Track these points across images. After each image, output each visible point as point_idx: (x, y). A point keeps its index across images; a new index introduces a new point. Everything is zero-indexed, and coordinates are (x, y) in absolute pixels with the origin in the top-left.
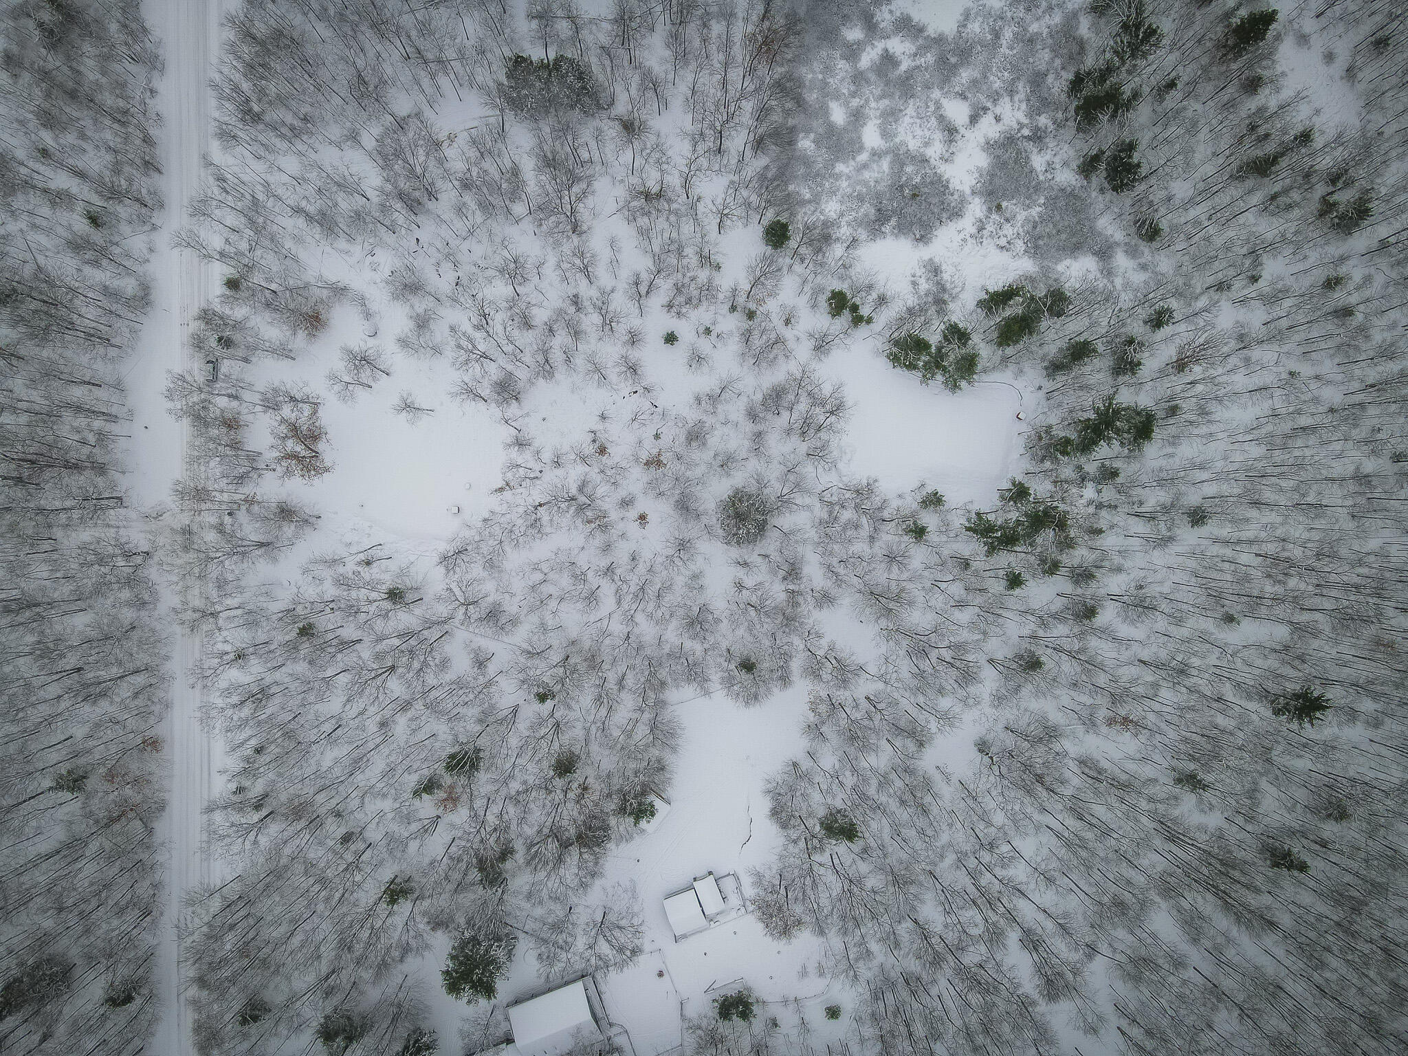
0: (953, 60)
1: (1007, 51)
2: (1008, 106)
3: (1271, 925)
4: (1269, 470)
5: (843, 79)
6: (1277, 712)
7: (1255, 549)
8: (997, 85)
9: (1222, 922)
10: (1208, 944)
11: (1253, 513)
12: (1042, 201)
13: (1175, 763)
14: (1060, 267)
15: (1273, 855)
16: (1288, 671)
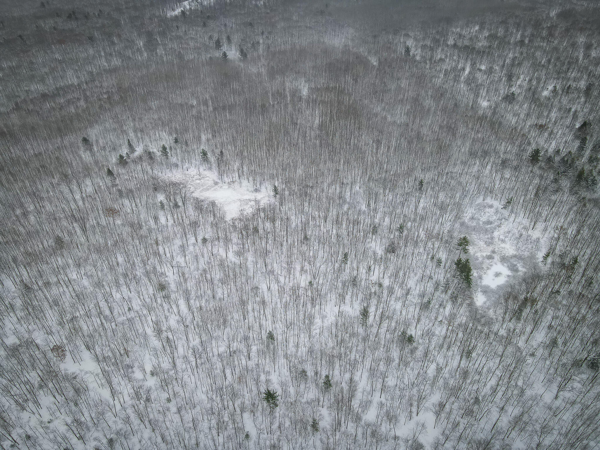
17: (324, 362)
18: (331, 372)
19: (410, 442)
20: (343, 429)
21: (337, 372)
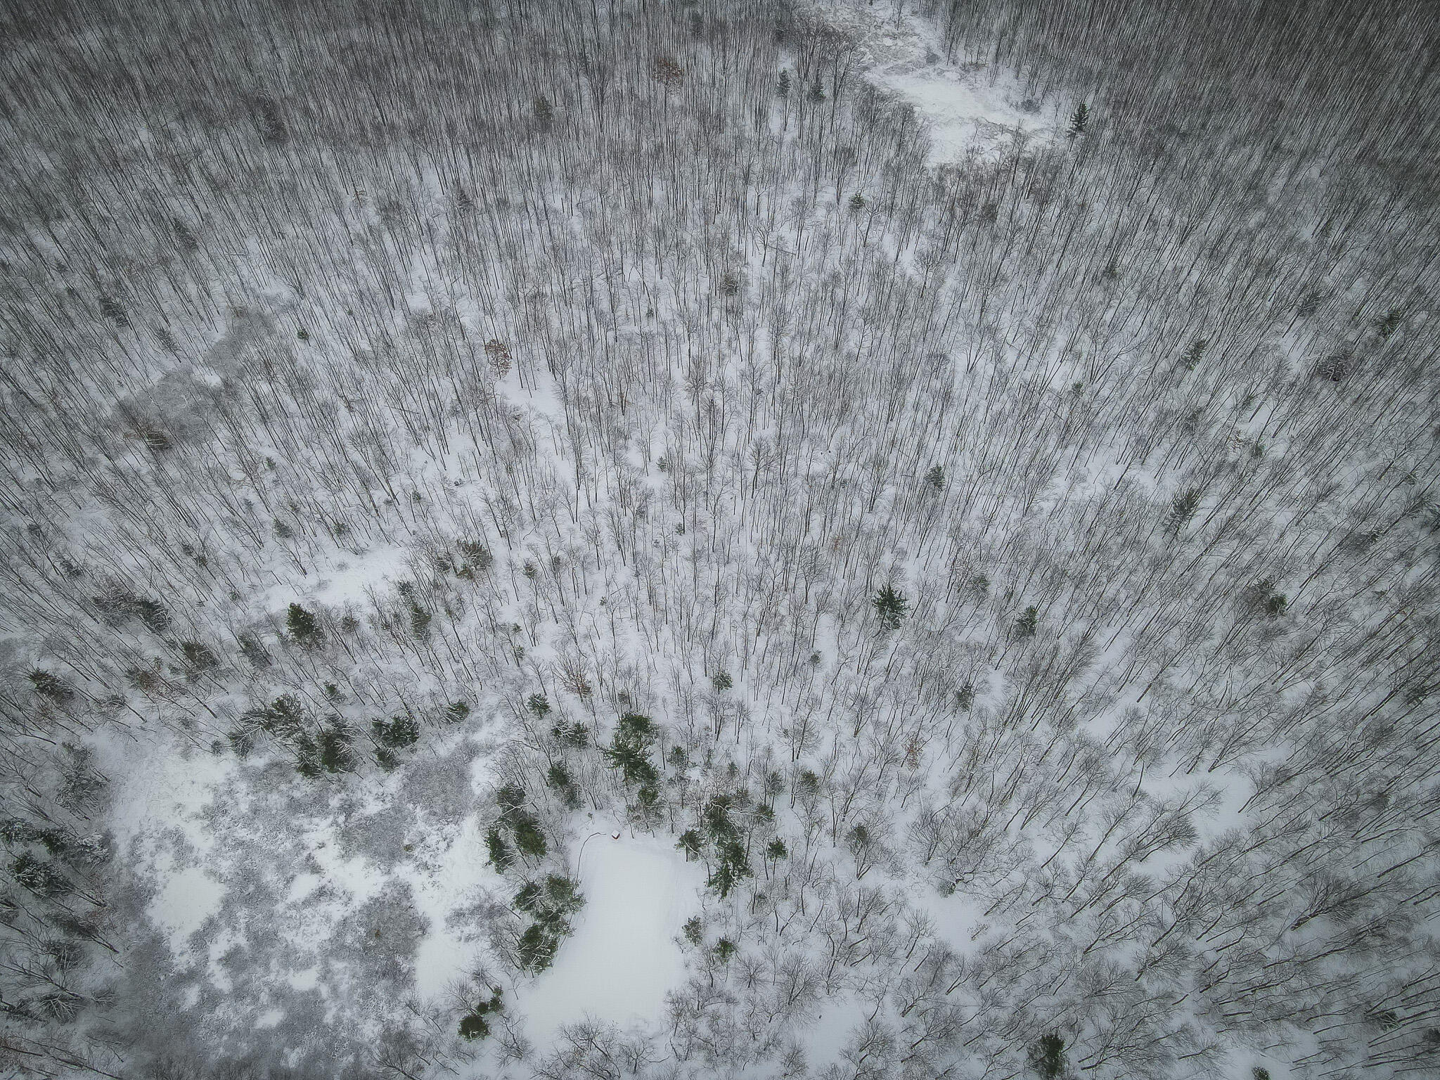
0: (251, 888)
1: (259, 834)
2: (312, 835)
3: (1085, 638)
4: (684, 623)
6: (897, 626)
7: (752, 637)
8: (289, 845)
9: (1089, 677)
10: (1113, 690)
11: (720, 638)
12: (410, 806)
13: (949, 710)
14: (477, 791)
15: (1023, 634)
16: (860, 617)
17: (1036, 578)
18: (1045, 605)
19: (1167, 815)
20: (1023, 728)
21: (1058, 610)
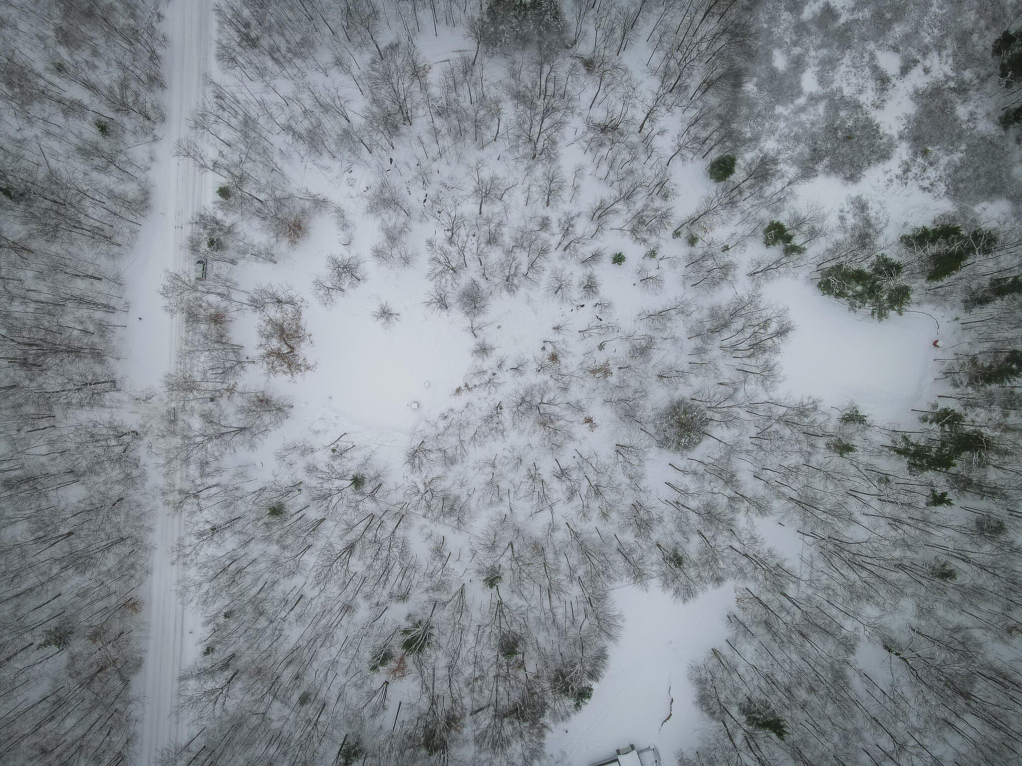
0: (888, 16)
1: (937, 10)
2: (936, 60)
5: (786, 29)
8: (928, 40)
12: (963, 147)
14: (977, 209)
